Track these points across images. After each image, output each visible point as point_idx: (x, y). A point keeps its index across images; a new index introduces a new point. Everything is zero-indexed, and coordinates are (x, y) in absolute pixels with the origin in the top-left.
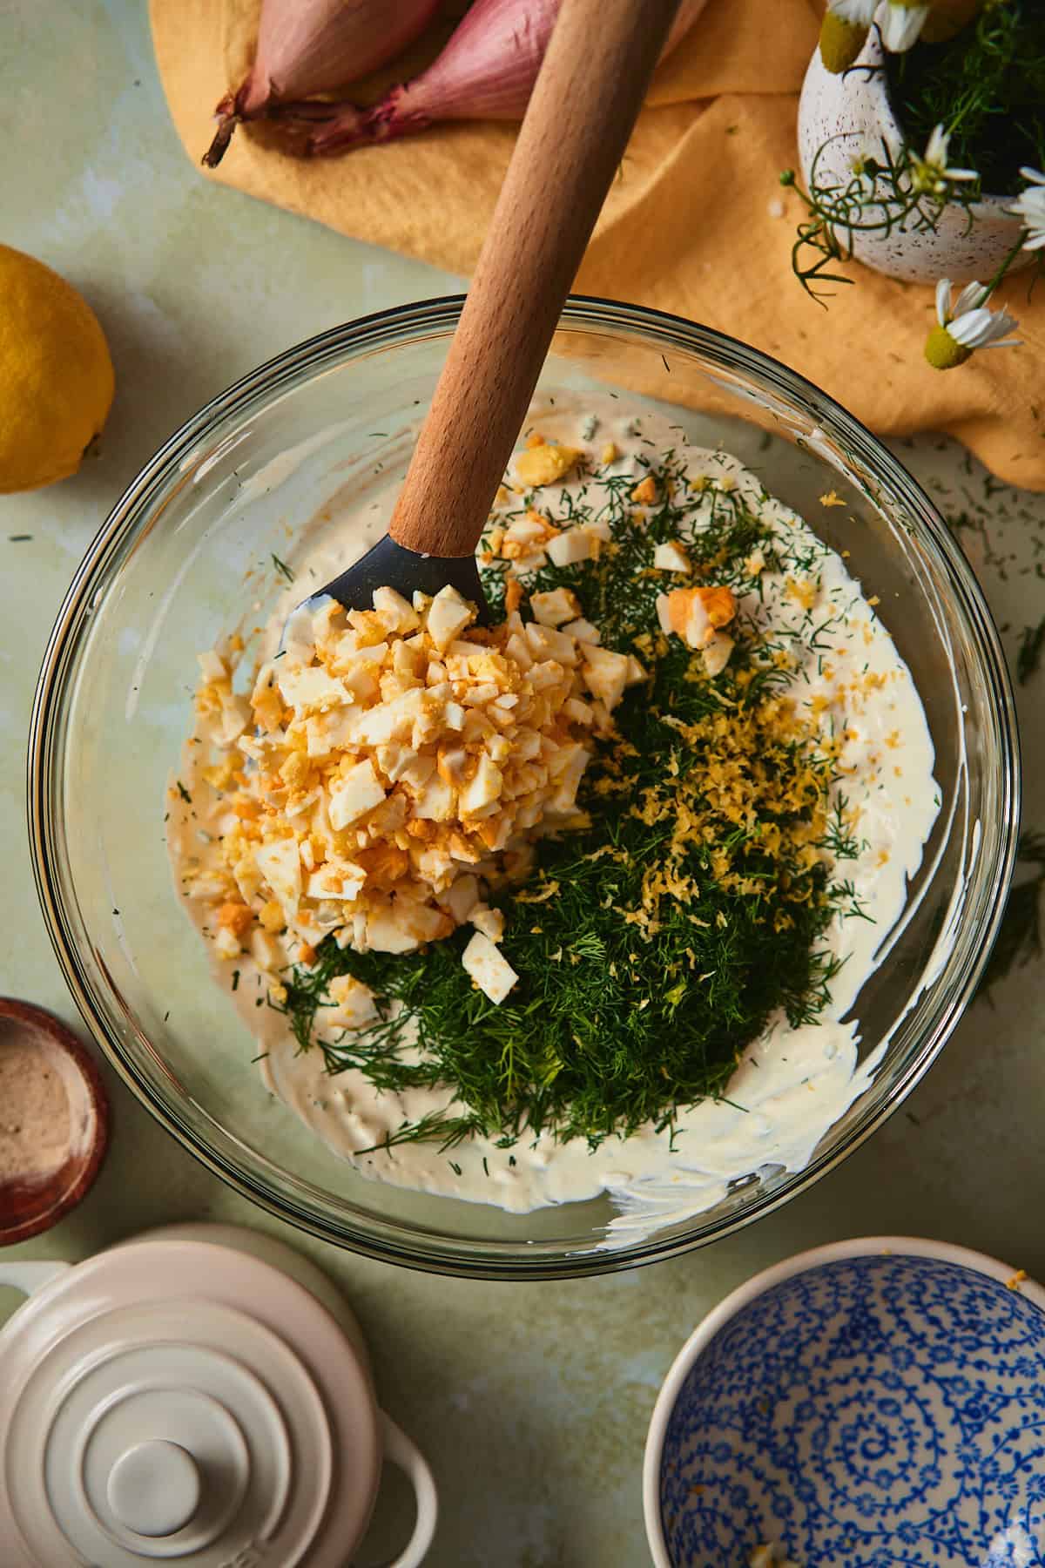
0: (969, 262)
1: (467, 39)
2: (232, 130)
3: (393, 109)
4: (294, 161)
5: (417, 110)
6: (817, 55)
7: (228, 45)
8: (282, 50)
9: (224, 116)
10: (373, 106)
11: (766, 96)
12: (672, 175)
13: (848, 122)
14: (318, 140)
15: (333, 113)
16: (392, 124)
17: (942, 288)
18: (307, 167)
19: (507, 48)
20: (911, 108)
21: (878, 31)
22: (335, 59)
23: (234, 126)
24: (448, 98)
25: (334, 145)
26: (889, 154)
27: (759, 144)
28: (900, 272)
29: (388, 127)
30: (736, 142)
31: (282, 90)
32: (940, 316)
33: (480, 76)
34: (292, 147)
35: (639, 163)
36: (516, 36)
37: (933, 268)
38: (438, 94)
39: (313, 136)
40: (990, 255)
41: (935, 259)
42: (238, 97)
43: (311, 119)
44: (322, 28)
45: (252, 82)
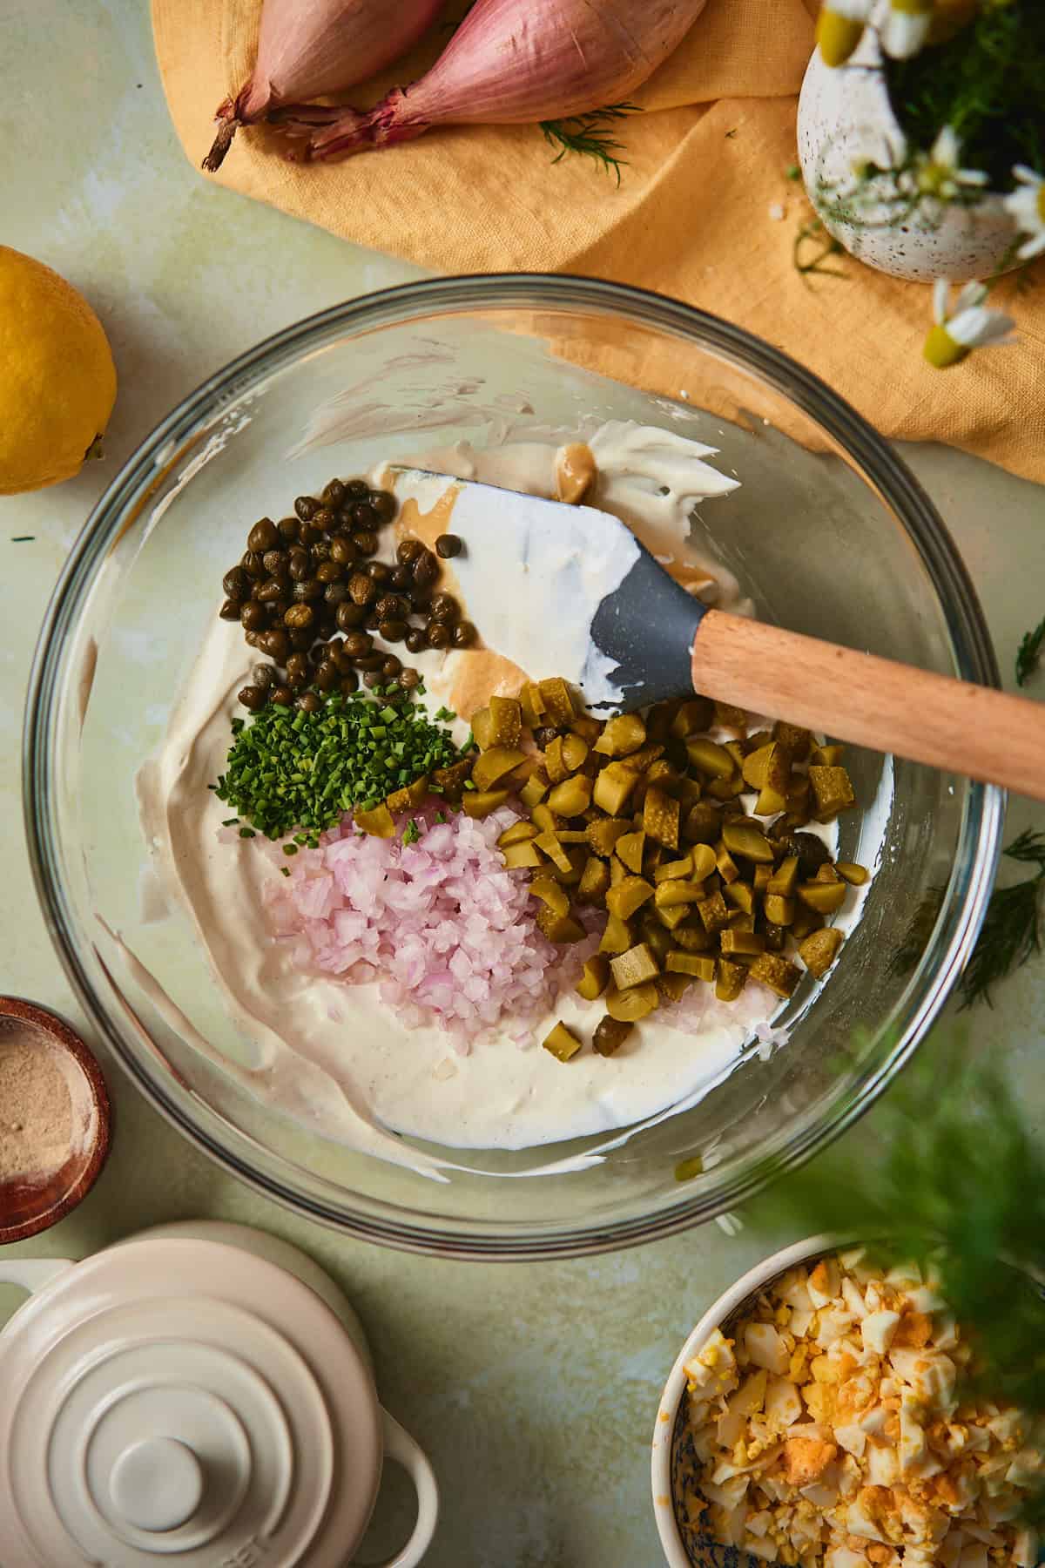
0: (971, 260)
1: (465, 44)
2: (232, 133)
3: (392, 114)
4: (294, 167)
5: (415, 116)
6: (817, 54)
7: (228, 52)
8: (282, 54)
9: (224, 120)
10: (373, 110)
11: (764, 100)
13: (847, 122)
14: (317, 145)
15: (333, 117)
16: (391, 127)
17: (941, 288)
18: (307, 172)
19: (505, 52)
20: (912, 109)
21: (879, 33)
22: (335, 64)
23: (234, 129)
24: (447, 103)
25: (333, 151)
26: (891, 155)
27: (759, 146)
28: (901, 272)
29: (386, 132)
30: (736, 147)
31: (283, 93)
32: (938, 314)
33: (476, 81)
34: (291, 152)
35: (637, 168)
36: (513, 40)
37: (936, 266)
38: (436, 98)
39: (312, 142)
40: (993, 253)
41: (937, 257)
42: (238, 101)
43: (312, 124)
44: (323, 31)
45: (252, 86)
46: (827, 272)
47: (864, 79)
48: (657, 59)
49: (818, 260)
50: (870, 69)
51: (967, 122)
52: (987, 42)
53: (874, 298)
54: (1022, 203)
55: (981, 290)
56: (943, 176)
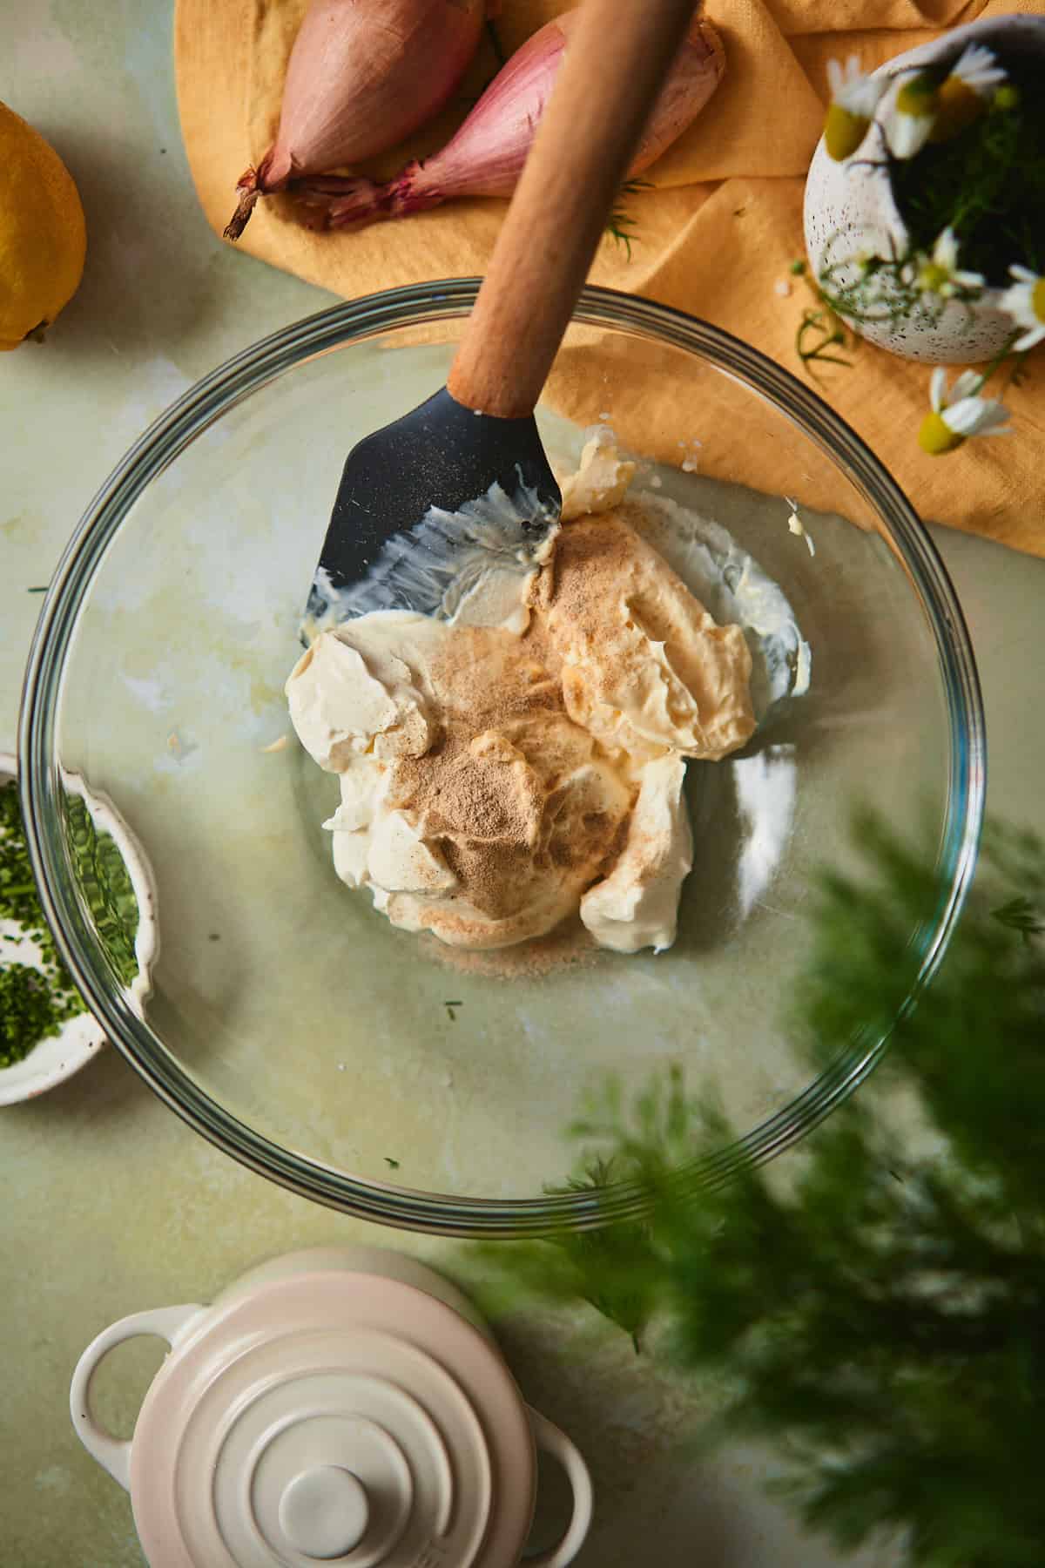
0: (971, 345)
1: (482, 120)
2: (253, 203)
3: (409, 185)
4: (312, 235)
5: (432, 188)
6: (822, 146)
7: (251, 122)
8: (303, 127)
9: (246, 190)
10: (391, 181)
11: (772, 179)
12: (679, 258)
13: (852, 213)
14: (335, 214)
15: (351, 187)
16: (407, 199)
17: (938, 377)
18: (324, 241)
19: (521, 129)
20: (916, 204)
21: (882, 131)
22: (356, 137)
23: (255, 199)
24: (461, 177)
25: (351, 220)
26: (894, 248)
27: (766, 226)
28: (903, 353)
29: (403, 203)
30: (743, 224)
31: (303, 164)
32: (935, 403)
33: (494, 156)
34: (311, 221)
35: (648, 243)
36: (529, 118)
37: (935, 350)
38: (452, 172)
39: (331, 210)
40: (991, 339)
41: (937, 342)
42: (259, 170)
43: (329, 193)
44: (343, 106)
45: (273, 156)
46: (829, 359)
47: (870, 175)
48: (669, 139)
49: (822, 346)
50: (875, 165)
51: (969, 217)
52: (990, 144)
53: (877, 374)
54: (1018, 300)
55: (978, 379)
56: (942, 277)
